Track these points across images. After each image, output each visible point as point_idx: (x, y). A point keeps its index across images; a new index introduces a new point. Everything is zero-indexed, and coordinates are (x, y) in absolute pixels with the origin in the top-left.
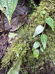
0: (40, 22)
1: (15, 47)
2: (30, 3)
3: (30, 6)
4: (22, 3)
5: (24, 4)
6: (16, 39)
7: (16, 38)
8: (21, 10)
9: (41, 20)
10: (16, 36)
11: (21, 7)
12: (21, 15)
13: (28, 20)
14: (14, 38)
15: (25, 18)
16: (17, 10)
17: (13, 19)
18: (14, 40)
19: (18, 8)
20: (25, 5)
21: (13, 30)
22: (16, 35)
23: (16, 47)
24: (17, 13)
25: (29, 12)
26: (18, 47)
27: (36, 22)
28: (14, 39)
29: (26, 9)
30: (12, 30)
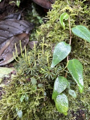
0: (60, 36)
1: (11, 94)
2: (32, 16)
3: (32, 21)
4: (18, 16)
5: (21, 17)
6: (12, 78)
7: (13, 75)
8: (17, 27)
9: (62, 34)
10: (12, 73)
11: (16, 22)
12: (17, 35)
13: (30, 42)
14: (8, 76)
15: (26, 40)
16: (10, 27)
17: (4, 43)
18: (9, 81)
19: (11, 24)
20: (23, 18)
21: (6, 63)
22: (11, 70)
23: (13, 95)
24: (10, 32)
25: (31, 29)
26: (19, 94)
27: (50, 37)
28: (8, 79)
29: (25, 25)
30: (4, 62)
